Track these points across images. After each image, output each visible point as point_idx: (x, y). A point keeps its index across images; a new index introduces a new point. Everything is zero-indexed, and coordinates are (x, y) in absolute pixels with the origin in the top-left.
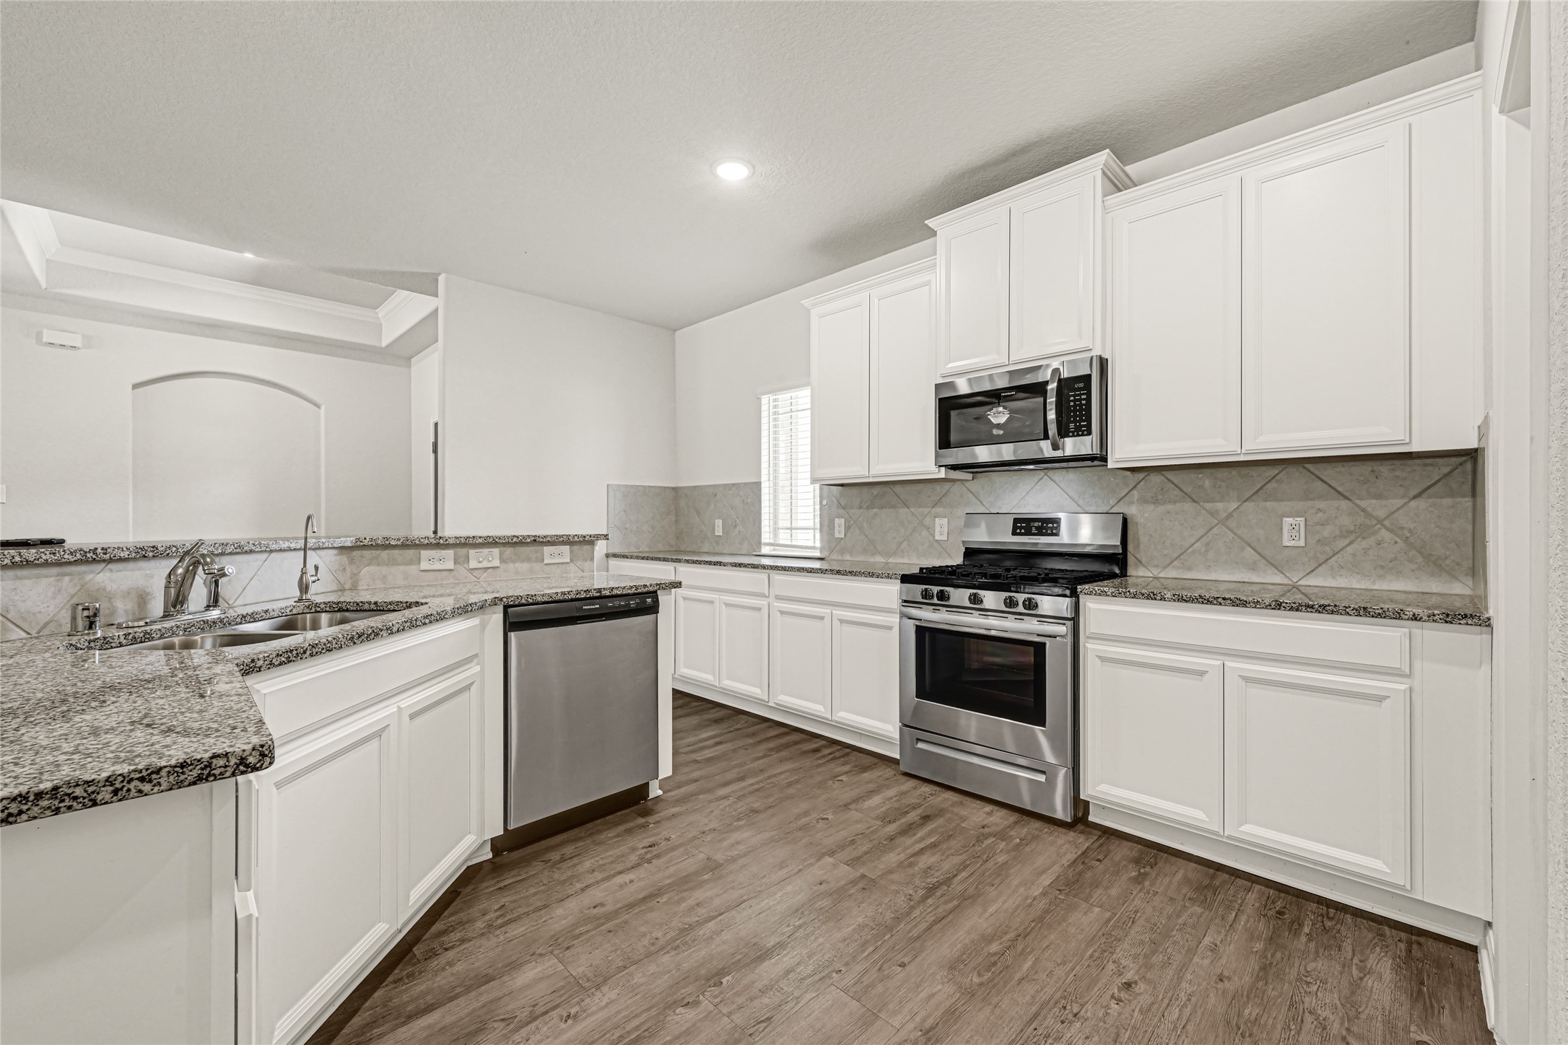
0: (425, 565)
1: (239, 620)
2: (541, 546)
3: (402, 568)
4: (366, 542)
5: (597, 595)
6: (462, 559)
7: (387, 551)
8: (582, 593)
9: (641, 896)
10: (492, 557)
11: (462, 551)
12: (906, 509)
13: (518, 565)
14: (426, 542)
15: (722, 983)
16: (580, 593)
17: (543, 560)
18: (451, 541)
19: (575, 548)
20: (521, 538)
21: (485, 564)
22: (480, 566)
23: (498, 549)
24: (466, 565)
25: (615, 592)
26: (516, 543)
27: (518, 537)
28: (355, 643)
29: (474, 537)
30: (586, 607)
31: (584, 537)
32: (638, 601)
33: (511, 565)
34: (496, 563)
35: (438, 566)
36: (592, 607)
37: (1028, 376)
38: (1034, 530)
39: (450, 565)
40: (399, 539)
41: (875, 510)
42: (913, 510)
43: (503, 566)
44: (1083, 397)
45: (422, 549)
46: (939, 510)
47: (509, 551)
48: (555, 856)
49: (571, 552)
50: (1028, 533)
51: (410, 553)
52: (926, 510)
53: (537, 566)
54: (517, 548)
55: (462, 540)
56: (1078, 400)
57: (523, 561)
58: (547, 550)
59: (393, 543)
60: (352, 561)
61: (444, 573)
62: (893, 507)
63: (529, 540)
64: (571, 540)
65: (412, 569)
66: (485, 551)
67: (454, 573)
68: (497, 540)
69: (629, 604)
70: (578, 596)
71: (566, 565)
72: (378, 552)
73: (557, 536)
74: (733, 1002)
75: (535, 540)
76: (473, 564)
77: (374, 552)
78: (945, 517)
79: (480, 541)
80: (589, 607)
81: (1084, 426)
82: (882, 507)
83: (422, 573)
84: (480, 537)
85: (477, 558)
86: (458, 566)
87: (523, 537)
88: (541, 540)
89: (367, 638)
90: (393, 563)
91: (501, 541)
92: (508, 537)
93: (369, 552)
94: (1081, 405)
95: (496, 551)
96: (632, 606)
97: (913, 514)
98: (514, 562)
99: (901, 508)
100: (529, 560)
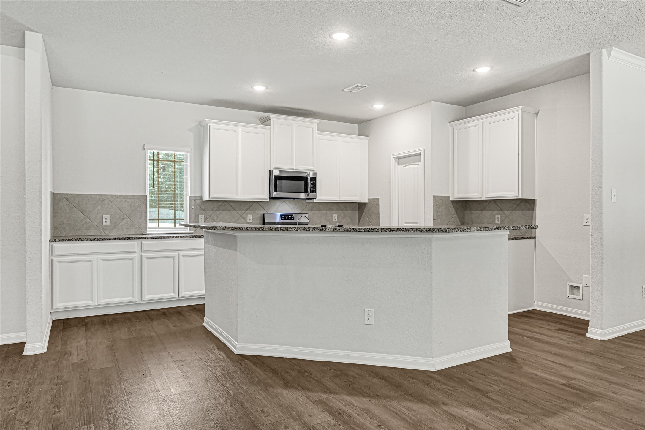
12: (235, 211)
37: (301, 174)
38: (287, 218)
41: (221, 211)
42: (238, 211)
44: (314, 183)
46: (248, 211)
50: (285, 219)
52: (244, 212)
56: (313, 183)
62: (229, 210)
78: (251, 214)
81: (314, 190)
82: (224, 210)
94: (313, 185)
97: (238, 213)
99: (233, 210)
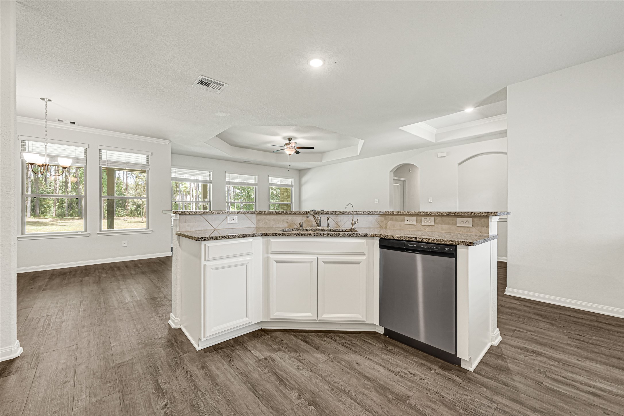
0: (406, 222)
1: (329, 230)
2: (455, 217)
3: (399, 222)
4: (387, 213)
5: (414, 240)
6: (419, 221)
7: (395, 216)
8: (407, 238)
9: (367, 375)
10: (431, 221)
11: (419, 218)
13: (443, 226)
14: (404, 213)
15: (311, 406)
16: (406, 238)
17: (456, 224)
18: (413, 213)
19: (476, 219)
20: (441, 213)
21: (428, 224)
22: (426, 224)
23: (434, 218)
24: (420, 224)
25: (424, 240)
26: (439, 215)
27: (440, 213)
28: (297, 236)
29: (421, 212)
30: (409, 245)
31: (478, 214)
32: (439, 248)
33: (440, 225)
34: (433, 224)
35: (410, 223)
36: (412, 245)
39: (415, 223)
40: (396, 212)
43: (436, 225)
45: (405, 216)
47: (439, 219)
48: (390, 348)
49: (473, 221)
51: (402, 217)
53: (453, 227)
54: (442, 218)
55: (417, 213)
57: (446, 224)
58: (458, 219)
59: (395, 213)
60: (385, 219)
61: (413, 226)
63: (446, 214)
64: (470, 215)
65: (402, 223)
66: (428, 218)
67: (416, 226)
68: (431, 214)
69: (433, 248)
70: (405, 239)
71: (470, 228)
72: (393, 216)
73: (461, 212)
74: (299, 410)
75: (449, 214)
76: (423, 223)
77: (392, 216)
79: (424, 214)
80: (411, 245)
83: (405, 225)
84: (424, 212)
85: (425, 221)
86: (417, 224)
87: (443, 212)
88: (452, 214)
89: (301, 235)
90: (397, 220)
91: (433, 214)
92: (436, 213)
93: (390, 216)
95: (433, 218)
96: (434, 250)
98: (441, 224)
100: (449, 224)
